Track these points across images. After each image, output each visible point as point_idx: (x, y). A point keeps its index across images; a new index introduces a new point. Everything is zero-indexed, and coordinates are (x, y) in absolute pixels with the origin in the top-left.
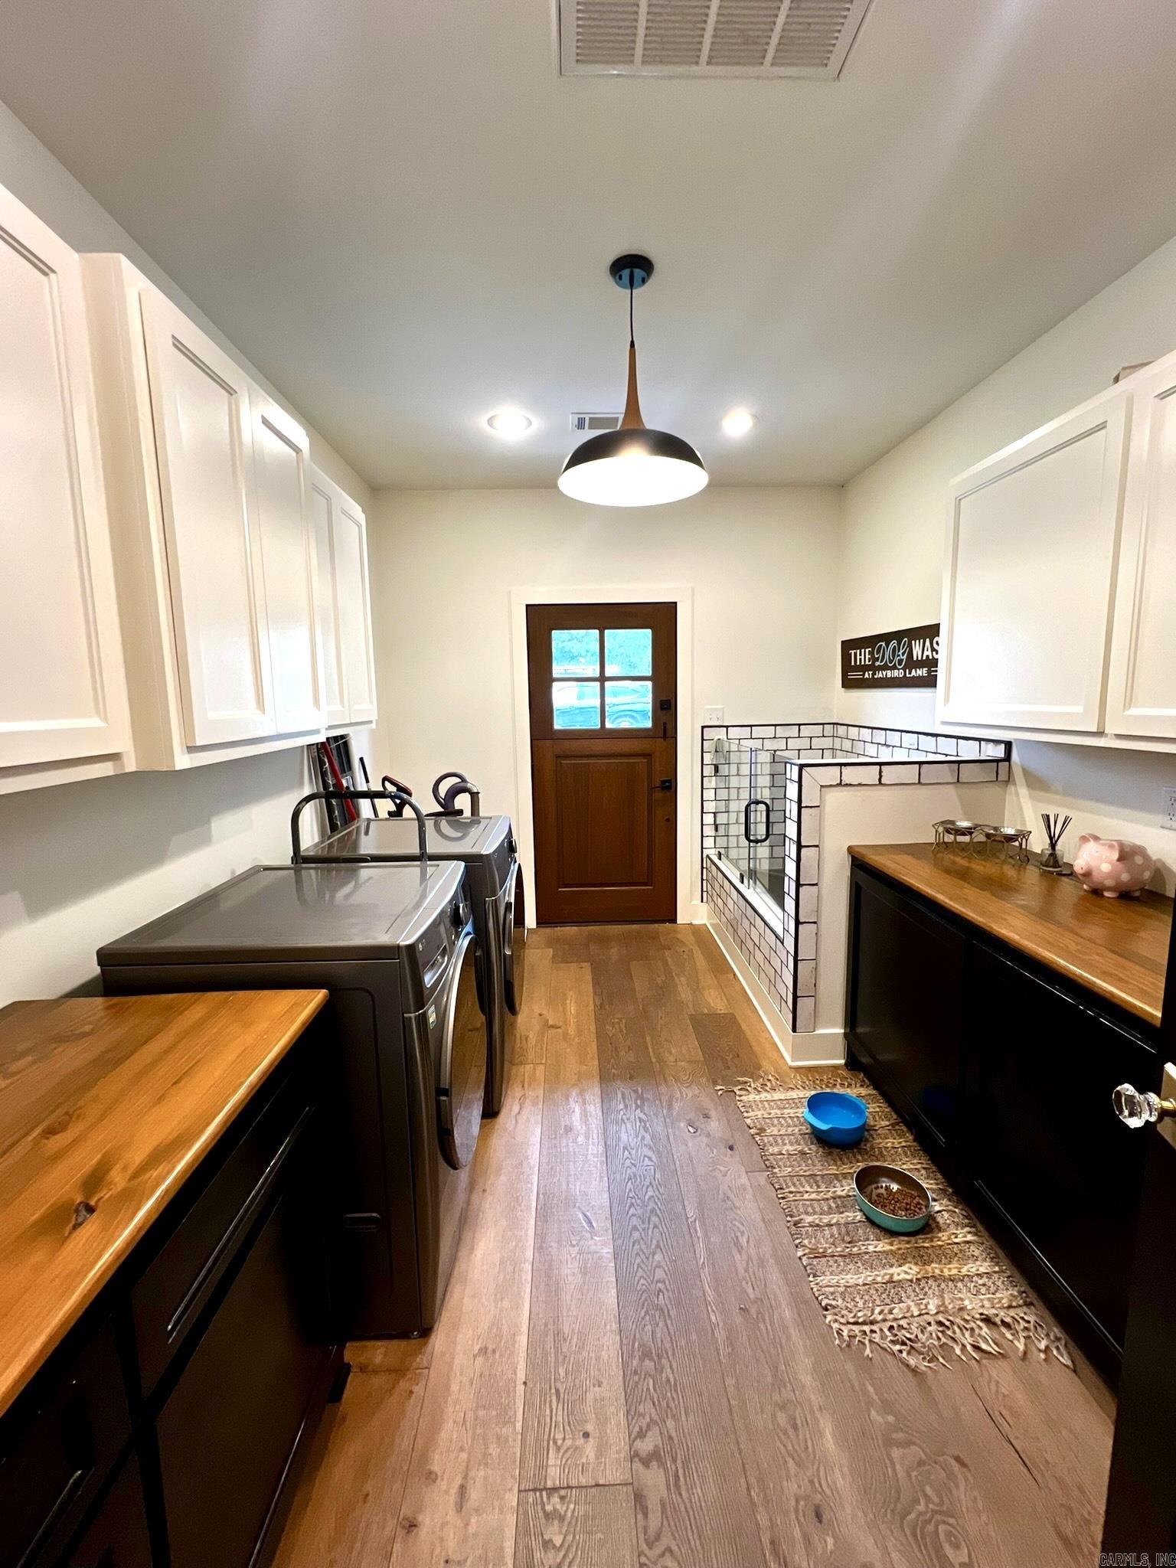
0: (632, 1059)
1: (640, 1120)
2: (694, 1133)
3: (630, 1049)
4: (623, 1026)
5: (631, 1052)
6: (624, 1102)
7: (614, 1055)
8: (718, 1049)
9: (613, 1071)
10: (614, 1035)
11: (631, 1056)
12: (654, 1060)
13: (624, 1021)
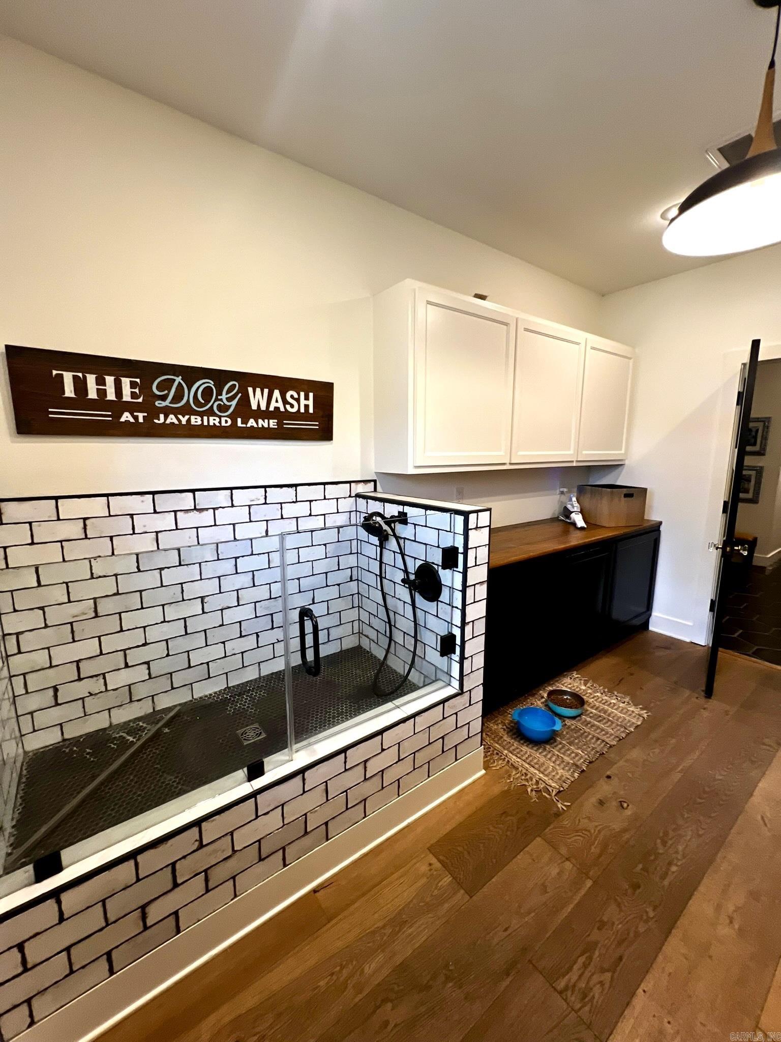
0: (612, 908)
1: (664, 843)
2: (625, 802)
3: (602, 925)
4: (573, 976)
5: (605, 919)
6: (668, 869)
7: (632, 935)
8: (509, 833)
9: (651, 914)
10: (603, 971)
11: (611, 912)
12: (589, 883)
13: (561, 984)
